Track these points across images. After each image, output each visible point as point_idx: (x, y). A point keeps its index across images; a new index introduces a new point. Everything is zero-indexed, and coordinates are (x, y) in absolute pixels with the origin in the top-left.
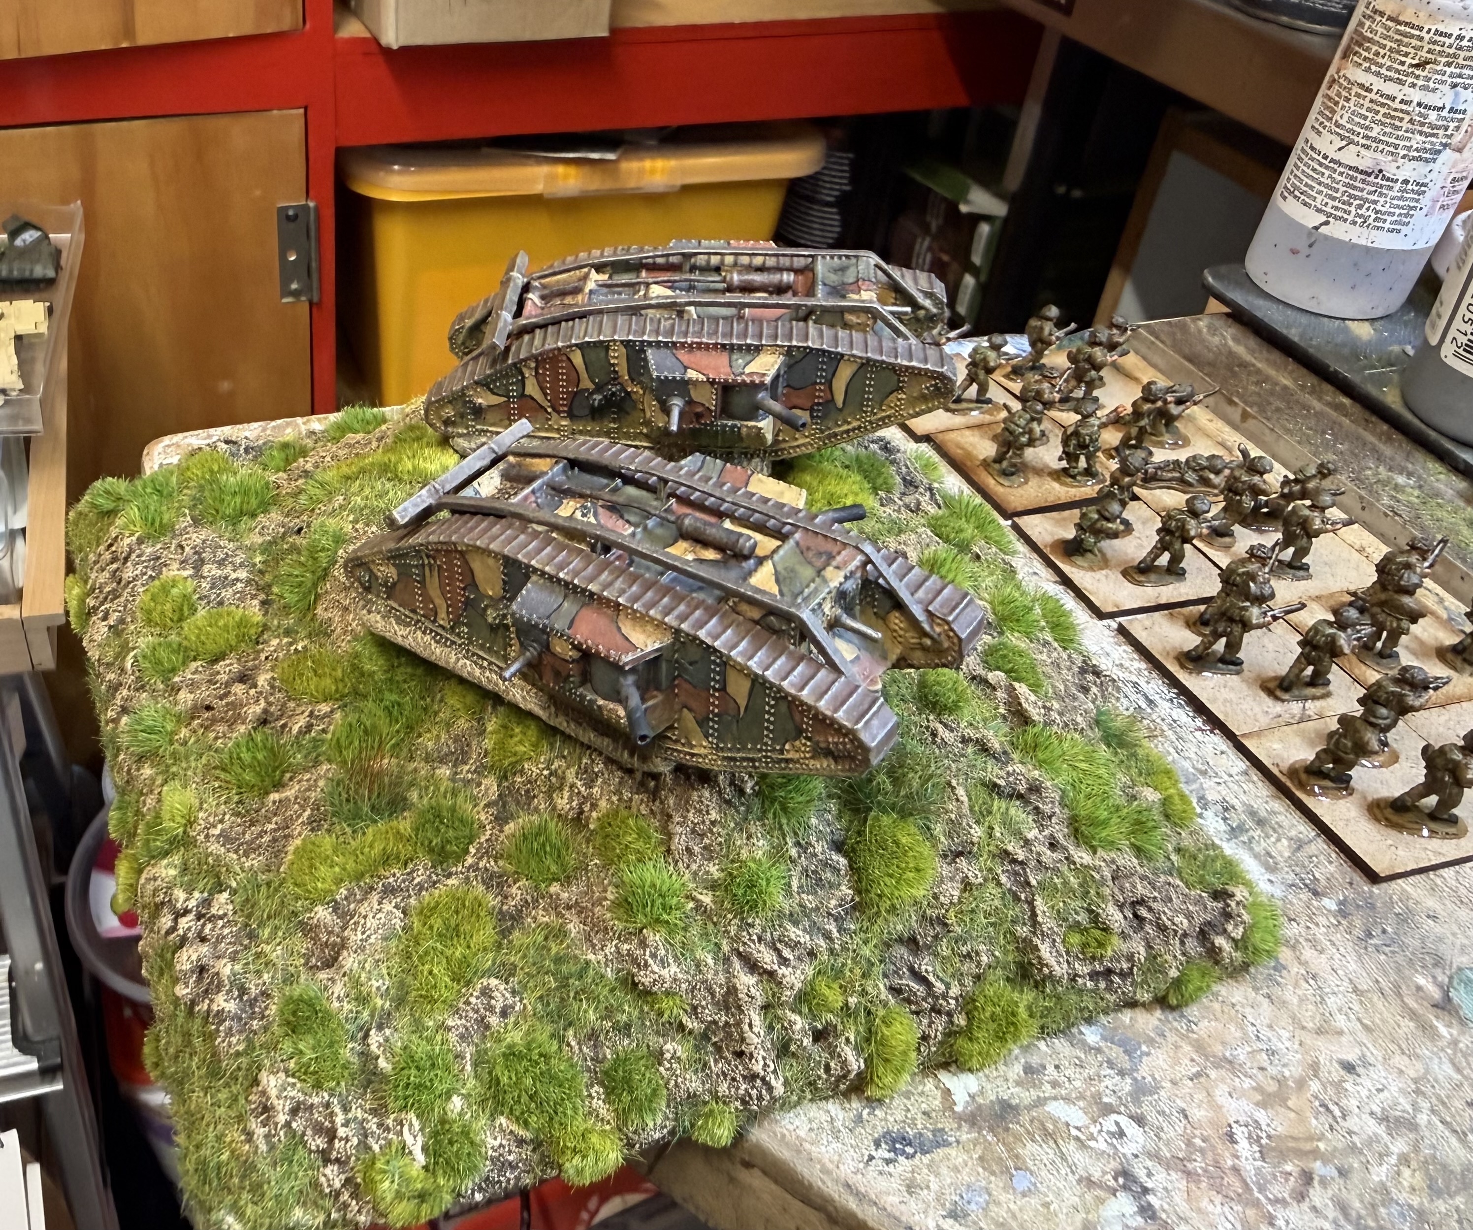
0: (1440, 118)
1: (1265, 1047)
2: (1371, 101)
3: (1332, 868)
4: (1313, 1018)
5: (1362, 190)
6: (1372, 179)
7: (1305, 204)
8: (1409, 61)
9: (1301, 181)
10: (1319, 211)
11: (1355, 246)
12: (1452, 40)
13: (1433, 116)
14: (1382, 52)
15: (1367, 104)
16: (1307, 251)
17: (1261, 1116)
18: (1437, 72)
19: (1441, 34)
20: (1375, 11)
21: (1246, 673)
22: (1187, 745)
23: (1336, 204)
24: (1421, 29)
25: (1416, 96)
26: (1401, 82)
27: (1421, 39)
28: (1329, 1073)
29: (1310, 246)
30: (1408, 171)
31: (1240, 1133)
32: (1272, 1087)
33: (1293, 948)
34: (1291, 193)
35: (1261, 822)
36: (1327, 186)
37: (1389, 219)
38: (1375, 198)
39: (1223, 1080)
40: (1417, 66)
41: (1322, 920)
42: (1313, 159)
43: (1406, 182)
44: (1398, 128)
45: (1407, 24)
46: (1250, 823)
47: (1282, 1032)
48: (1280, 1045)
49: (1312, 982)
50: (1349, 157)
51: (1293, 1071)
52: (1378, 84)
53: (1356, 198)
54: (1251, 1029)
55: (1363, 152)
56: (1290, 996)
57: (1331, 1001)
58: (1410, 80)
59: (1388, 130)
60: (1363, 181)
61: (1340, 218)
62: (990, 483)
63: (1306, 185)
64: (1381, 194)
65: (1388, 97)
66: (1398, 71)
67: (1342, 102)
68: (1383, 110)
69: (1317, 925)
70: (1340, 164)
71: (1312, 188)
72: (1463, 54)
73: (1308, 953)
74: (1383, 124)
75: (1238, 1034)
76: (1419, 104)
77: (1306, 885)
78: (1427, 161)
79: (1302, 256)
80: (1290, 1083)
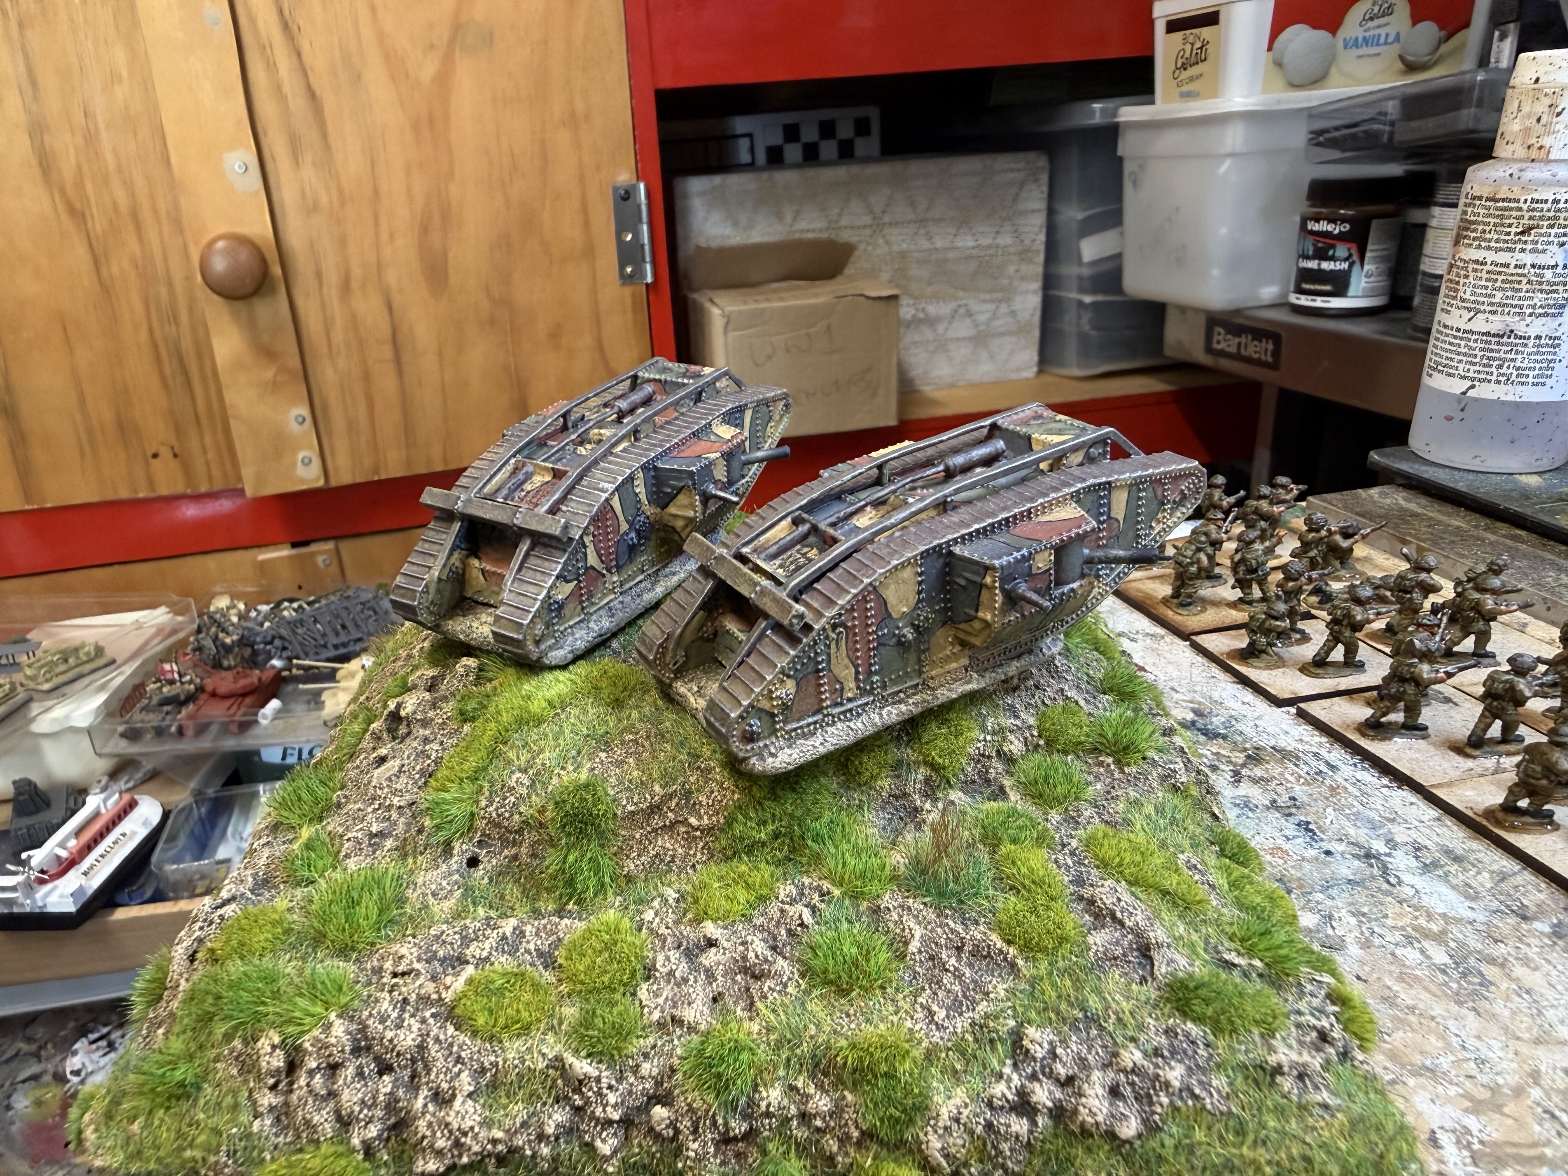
0: (1555, 275)
1: (1473, 1056)
2: (1488, 272)
3: (1542, 896)
4: (1529, 1029)
5: (1499, 351)
6: (1505, 339)
7: (1450, 375)
8: (1513, 230)
9: (1441, 357)
10: (1463, 378)
11: (1504, 403)
12: (1549, 205)
13: (1548, 274)
14: (1488, 228)
15: (1485, 276)
16: (1460, 415)
17: (1472, 1123)
18: (1541, 235)
19: (1537, 202)
20: (1474, 198)
21: (1433, 738)
22: (1372, 799)
23: (1477, 368)
24: (1518, 201)
25: (1528, 259)
26: (1510, 250)
27: (1520, 209)
28: (1554, 1081)
29: (1462, 410)
30: (1538, 327)
31: (1444, 1139)
32: (1486, 1095)
33: (1502, 966)
34: (1434, 369)
35: (1457, 859)
36: (1465, 354)
37: (1531, 373)
38: (1513, 356)
39: (1423, 1087)
40: (1522, 233)
41: (1533, 941)
42: (1447, 335)
43: (1538, 337)
44: (1520, 290)
45: (1504, 200)
46: (1444, 860)
47: (1493, 1042)
48: (1491, 1055)
49: (1525, 996)
50: (1480, 324)
51: (1510, 1078)
52: (1490, 257)
53: (1494, 359)
54: (1454, 1039)
55: (1492, 317)
56: (1499, 1007)
57: (1550, 1014)
58: (1519, 246)
59: (1509, 294)
60: (1498, 343)
61: (1484, 380)
62: (1170, 614)
63: (1447, 358)
64: (1517, 352)
65: (1502, 265)
66: (1506, 241)
67: (1462, 281)
68: (1500, 278)
69: (1529, 945)
70: (1472, 333)
71: (1452, 359)
72: (1563, 215)
73: (1519, 971)
74: (1504, 289)
75: (1440, 1044)
76: (1533, 266)
77: (1513, 911)
78: (1553, 315)
79: (1456, 421)
80: (1506, 1090)
